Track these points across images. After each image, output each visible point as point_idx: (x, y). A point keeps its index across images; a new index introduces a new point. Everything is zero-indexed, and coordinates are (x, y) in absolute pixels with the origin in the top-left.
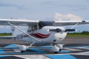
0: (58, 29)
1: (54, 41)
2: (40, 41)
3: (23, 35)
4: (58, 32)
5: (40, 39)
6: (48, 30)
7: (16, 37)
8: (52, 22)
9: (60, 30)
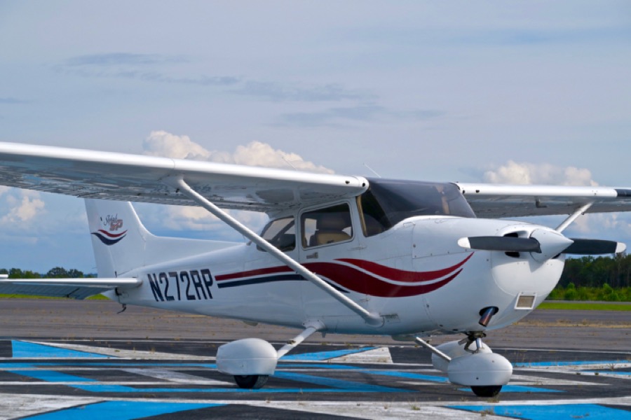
0: (514, 235)
1: (483, 312)
2: (374, 315)
3: (214, 274)
4: (514, 255)
5: (374, 300)
6: (465, 243)
7: (138, 286)
8: (439, 189)
9: (533, 240)
